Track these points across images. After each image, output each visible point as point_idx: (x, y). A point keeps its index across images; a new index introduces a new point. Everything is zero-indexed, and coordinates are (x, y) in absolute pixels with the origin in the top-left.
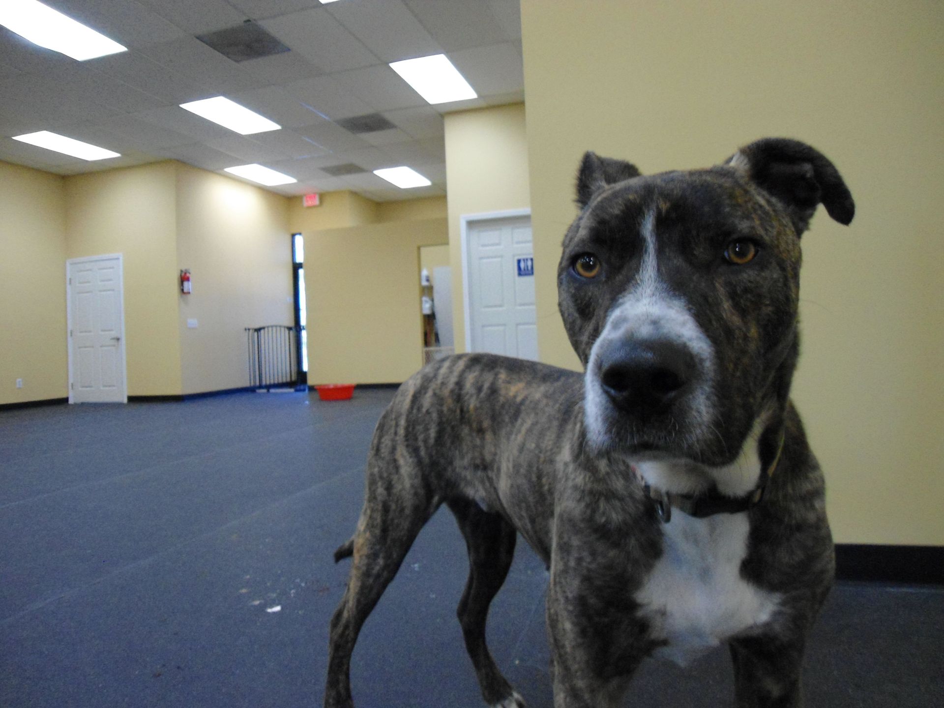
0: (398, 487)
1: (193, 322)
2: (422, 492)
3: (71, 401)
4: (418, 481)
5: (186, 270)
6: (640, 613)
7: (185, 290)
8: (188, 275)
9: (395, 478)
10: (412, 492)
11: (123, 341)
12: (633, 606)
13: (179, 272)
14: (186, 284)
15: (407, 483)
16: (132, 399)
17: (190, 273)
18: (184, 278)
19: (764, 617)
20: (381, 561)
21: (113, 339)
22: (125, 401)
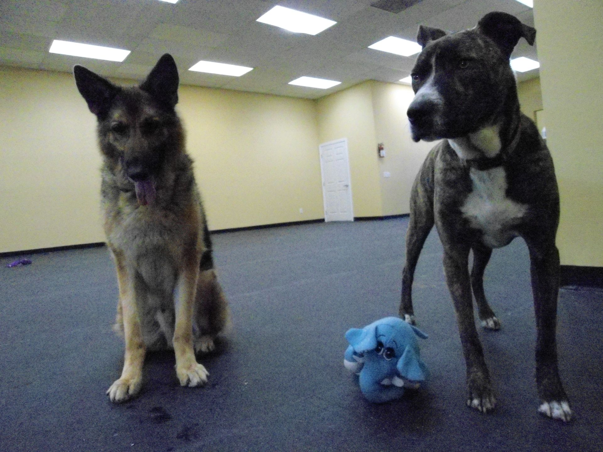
0: (418, 202)
1: (387, 174)
2: (428, 204)
3: (326, 220)
4: (426, 200)
5: (381, 144)
6: (464, 216)
7: (382, 155)
8: (382, 146)
9: (417, 198)
10: (424, 204)
11: (350, 187)
12: (461, 213)
13: (378, 145)
14: (381, 151)
15: (422, 200)
16: (357, 219)
17: (383, 145)
18: (380, 149)
19: (520, 215)
20: (415, 238)
21: (345, 186)
22: (353, 220)
